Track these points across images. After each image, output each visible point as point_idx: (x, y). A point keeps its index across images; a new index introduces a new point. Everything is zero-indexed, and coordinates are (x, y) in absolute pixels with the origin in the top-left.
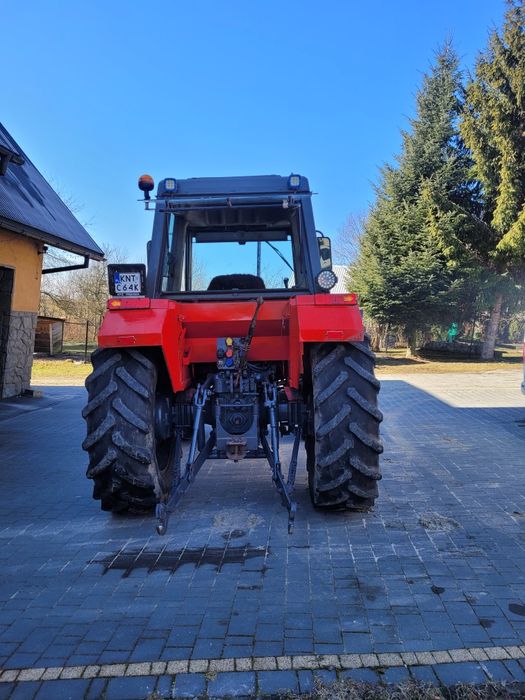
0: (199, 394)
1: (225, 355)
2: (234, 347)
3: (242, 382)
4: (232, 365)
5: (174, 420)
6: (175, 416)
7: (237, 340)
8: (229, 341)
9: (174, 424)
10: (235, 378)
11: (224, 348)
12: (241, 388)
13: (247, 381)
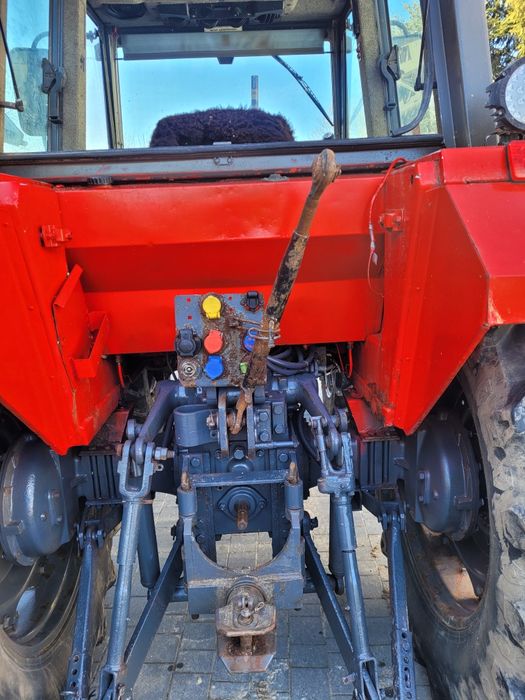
0: (131, 457)
1: (200, 346)
2: (228, 323)
3: (252, 419)
4: (225, 373)
5: (80, 492)
6: (82, 480)
7: (236, 300)
8: (212, 306)
9: (83, 500)
10: (231, 407)
11: (199, 327)
12: (252, 434)
13: (265, 413)
